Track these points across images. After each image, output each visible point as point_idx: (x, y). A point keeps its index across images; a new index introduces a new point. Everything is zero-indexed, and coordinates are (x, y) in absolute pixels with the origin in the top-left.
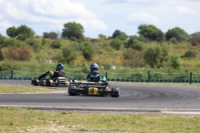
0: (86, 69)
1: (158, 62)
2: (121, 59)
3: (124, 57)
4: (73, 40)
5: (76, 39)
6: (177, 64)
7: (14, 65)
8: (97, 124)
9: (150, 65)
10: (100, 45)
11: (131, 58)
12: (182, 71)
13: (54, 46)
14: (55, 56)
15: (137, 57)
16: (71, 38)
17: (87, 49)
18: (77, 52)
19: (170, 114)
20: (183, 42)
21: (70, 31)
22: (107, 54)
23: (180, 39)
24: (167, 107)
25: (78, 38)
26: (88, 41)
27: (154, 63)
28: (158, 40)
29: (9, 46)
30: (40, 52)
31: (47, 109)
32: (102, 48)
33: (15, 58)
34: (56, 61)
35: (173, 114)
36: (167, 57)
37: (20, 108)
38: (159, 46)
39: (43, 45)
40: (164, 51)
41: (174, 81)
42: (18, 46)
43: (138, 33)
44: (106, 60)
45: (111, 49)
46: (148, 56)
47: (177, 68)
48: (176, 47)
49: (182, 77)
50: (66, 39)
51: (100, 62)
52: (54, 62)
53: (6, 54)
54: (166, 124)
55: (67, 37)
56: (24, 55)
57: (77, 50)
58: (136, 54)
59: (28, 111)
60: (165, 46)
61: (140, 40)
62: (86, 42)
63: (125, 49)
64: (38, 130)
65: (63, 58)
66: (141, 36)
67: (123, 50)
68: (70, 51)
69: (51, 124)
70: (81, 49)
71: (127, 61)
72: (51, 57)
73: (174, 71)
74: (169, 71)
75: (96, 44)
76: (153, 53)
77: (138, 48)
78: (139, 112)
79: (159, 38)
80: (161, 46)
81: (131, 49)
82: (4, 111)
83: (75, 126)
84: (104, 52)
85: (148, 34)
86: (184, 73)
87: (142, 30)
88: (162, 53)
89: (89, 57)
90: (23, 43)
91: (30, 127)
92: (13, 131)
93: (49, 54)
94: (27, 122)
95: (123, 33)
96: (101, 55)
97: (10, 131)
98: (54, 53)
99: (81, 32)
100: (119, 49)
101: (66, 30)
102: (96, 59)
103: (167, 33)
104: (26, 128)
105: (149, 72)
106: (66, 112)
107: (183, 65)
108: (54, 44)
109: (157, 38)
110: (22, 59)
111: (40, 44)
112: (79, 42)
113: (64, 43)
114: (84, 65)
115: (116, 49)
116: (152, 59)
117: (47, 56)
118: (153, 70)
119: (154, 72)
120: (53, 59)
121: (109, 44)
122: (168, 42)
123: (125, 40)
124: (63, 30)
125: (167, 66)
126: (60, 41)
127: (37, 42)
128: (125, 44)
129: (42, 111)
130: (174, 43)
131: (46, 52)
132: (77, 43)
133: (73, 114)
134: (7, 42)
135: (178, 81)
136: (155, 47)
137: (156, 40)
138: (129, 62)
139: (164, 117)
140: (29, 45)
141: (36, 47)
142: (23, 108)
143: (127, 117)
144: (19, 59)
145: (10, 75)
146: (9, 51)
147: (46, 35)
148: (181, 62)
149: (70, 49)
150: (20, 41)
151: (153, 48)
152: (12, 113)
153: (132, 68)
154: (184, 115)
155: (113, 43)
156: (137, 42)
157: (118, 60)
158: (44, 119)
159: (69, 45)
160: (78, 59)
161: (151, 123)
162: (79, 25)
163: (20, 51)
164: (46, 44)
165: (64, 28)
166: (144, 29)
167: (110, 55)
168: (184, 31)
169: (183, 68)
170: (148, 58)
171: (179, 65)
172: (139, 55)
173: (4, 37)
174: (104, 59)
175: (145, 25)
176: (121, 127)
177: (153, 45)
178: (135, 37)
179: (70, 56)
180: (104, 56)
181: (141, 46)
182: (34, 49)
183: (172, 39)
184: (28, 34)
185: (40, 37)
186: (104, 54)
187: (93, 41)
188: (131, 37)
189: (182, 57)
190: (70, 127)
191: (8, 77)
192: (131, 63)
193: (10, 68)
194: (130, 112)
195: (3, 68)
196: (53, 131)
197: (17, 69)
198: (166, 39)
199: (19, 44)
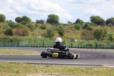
1: (101, 37)
2: (80, 35)
3: (82, 34)
5: (54, 24)
6: (112, 39)
7: (19, 39)
9: (97, 39)
10: (69, 28)
11: (86, 35)
13: (42, 28)
15: (89, 34)
16: (52, 23)
17: (61, 30)
18: (55, 32)
19: (108, 67)
21: (51, 19)
24: (106, 63)
25: (56, 23)
27: (99, 38)
28: (102, 25)
29: (17, 28)
30: (34, 31)
31: (38, 64)
33: (20, 35)
35: (110, 67)
36: (106, 34)
37: (23, 63)
39: (36, 27)
41: (111, 48)
42: (22, 28)
43: (90, 20)
44: (72, 36)
45: (74, 30)
47: (112, 41)
48: (112, 29)
50: (49, 24)
51: (68, 37)
52: (42, 37)
53: (15, 32)
54: (106, 73)
56: (25, 33)
57: (55, 30)
58: (89, 32)
59: (27, 65)
60: (105, 28)
61: (91, 25)
62: (60, 26)
63: (83, 30)
65: (47, 35)
66: (92, 23)
67: (81, 30)
68: (51, 31)
69: (40, 72)
70: (57, 30)
71: (83, 37)
73: (111, 43)
74: (107, 43)
75: (66, 27)
77: (90, 29)
78: (91, 66)
80: (103, 28)
81: (86, 30)
82: (14, 65)
84: (71, 31)
85: (96, 21)
88: (104, 32)
89: (62, 34)
90: (25, 26)
91: (28, 74)
93: (39, 32)
94: (26, 71)
95: (81, 20)
96: (69, 33)
98: (42, 32)
99: (58, 20)
100: (79, 30)
101: (49, 18)
102: (66, 35)
103: (107, 21)
104: (26, 74)
105: (96, 43)
106: (49, 65)
110: (24, 35)
111: (34, 27)
113: (48, 26)
116: (98, 35)
117: (38, 34)
119: (99, 43)
120: (41, 35)
121: (73, 27)
122: (107, 26)
123: (83, 24)
124: (47, 19)
125: (107, 40)
126: (45, 25)
127: (32, 25)
128: (83, 27)
129: (35, 65)
130: (111, 26)
132: (55, 26)
133: (53, 67)
134: (15, 25)
135: (113, 48)
137: (100, 25)
138: (85, 37)
139: (105, 69)
140: (28, 27)
141: (32, 28)
143: (84, 69)
144: (22, 35)
145: (17, 44)
146: (17, 30)
147: (38, 22)
150: (23, 25)
152: (18, 66)
153: (87, 40)
155: (76, 27)
156: (89, 26)
158: (36, 69)
159: (51, 28)
160: (56, 35)
161: (97, 72)
162: (56, 16)
163: (23, 30)
166: (94, 18)
167: (74, 33)
170: (96, 35)
173: (14, 23)
175: (94, 16)
176: (80, 75)
177: (99, 28)
178: (88, 23)
179: (51, 34)
181: (92, 28)
182: (31, 30)
183: (109, 24)
184: (27, 21)
185: (34, 23)
186: (71, 33)
187: (64, 25)
188: (86, 23)
191: (16, 46)
193: (17, 40)
194: (85, 66)
195: (13, 40)
197: (21, 41)
198: (106, 24)
199: (22, 26)
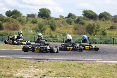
0: (52, 36)
1: (94, 32)
2: (72, 30)
3: (74, 29)
4: (44, 19)
5: (46, 18)
6: (105, 33)
7: (10, 33)
8: (58, 68)
9: (89, 34)
10: (60, 22)
11: (78, 30)
12: (108, 38)
13: (33, 22)
14: (34, 28)
15: (82, 29)
16: (43, 18)
17: (53, 24)
18: (47, 26)
19: (101, 63)
20: (109, 21)
21: (43, 13)
22: (64, 27)
23: (107, 19)
24: (99, 59)
25: (47, 18)
26: (53, 19)
27: (92, 33)
28: (94, 19)
29: (7, 22)
30: (25, 25)
31: (29, 59)
32: (61, 24)
33: (10, 29)
34: (34, 31)
35: (103, 63)
36: (99, 29)
37: (13, 58)
38: (95, 22)
39: (27, 21)
40: (97, 25)
41: (103, 43)
42: (12, 22)
43: (83, 15)
44: (64, 31)
45: (66, 24)
46: (88, 28)
47: (105, 36)
48: (105, 23)
49: (108, 41)
50: (40, 18)
51: (60, 32)
52: (33, 31)
53: (5, 26)
54: (99, 69)
55: (41, 17)
56: (16, 27)
57: (46, 24)
58: (81, 27)
59: (18, 60)
60: (98, 23)
61: (84, 19)
62: (52, 20)
63: (75, 24)
64: (24, 71)
65: (38, 29)
66: (84, 17)
67: (74, 25)
68: (42, 25)
69: (31, 68)
70: (49, 24)
71: (76, 31)
72: (31, 29)
73: (104, 38)
74: (100, 37)
75: (58, 21)
76: (91, 27)
77: (83, 24)
78: (83, 61)
79: (95, 18)
80: (96, 23)
81: (78, 24)
82: (4, 60)
83: (45, 69)
84: (63, 26)
85: (88, 16)
86: (110, 39)
87: (85, 13)
88: (97, 27)
89: (54, 28)
90: (15, 20)
91: (19, 69)
92: (9, 72)
93: (30, 26)
94: (17, 66)
95: (74, 15)
96: (61, 28)
97: (8, 71)
98: (33, 26)
99: (49, 14)
100: (71, 24)
101: (40, 12)
102: (58, 30)
103: (99, 15)
104: (17, 70)
105: (89, 38)
106: (40, 61)
107: (109, 34)
108: (34, 21)
109: (94, 18)
110: (14, 29)
111: (25, 21)
112: (48, 20)
113: (39, 20)
114: (51, 33)
115: (69, 24)
116: (90, 30)
117: (29, 28)
118: (91, 36)
119: (92, 38)
120: (33, 30)
121: (65, 21)
122: (100, 20)
123: (75, 19)
124: (39, 13)
125: (99, 34)
126: (36, 19)
127: (23, 19)
128: (75, 21)
129: (26, 60)
130: (104, 21)
131: (29, 25)
132: (47, 20)
133: (44, 62)
134: (6, 20)
135: (106, 43)
136: (92, 23)
137: (93, 19)
138: (77, 32)
139: (98, 64)
140: (19, 22)
141: (23, 23)
142: (15, 58)
143: (76, 64)
146: (7, 25)
147: (29, 16)
148: (107, 32)
149: (43, 24)
151: (91, 24)
152: (9, 61)
153: (79, 35)
154: (109, 63)
155: (68, 21)
156: (82, 20)
157: (71, 31)
158: (27, 65)
159: (42, 22)
160: (47, 30)
161: (90, 68)
162: (48, 10)
163: (13, 25)
164: (28, 21)
165: (39, 12)
166: (86, 12)
167: (66, 27)
168: (109, 14)
169: (109, 36)
170: (88, 29)
171: (107, 34)
172: (83, 27)
173: (4, 17)
174: (63, 30)
175: (87, 10)
176: (72, 70)
177: (91, 22)
178: (81, 17)
179: (42, 28)
180: (62, 28)
181: (84, 23)
182: (22, 24)
183: (102, 18)
184: (18, 15)
185: (25, 17)
186: (63, 27)
187: (56, 19)
188: (78, 17)
189: (108, 29)
190: (43, 70)
192: (78, 32)
193: (8, 35)
194: (78, 61)
195: (3, 35)
196: (33, 72)
197: (12, 35)
198: (99, 18)
199: (13, 20)
